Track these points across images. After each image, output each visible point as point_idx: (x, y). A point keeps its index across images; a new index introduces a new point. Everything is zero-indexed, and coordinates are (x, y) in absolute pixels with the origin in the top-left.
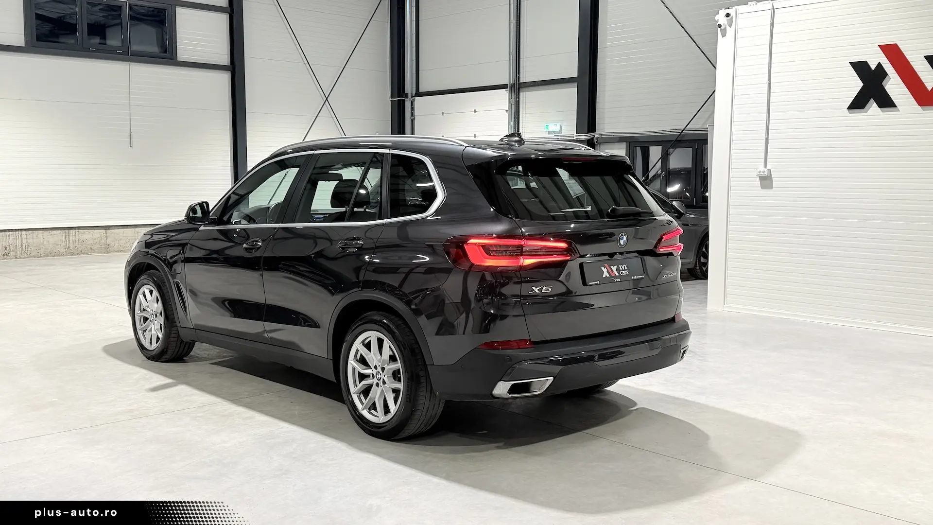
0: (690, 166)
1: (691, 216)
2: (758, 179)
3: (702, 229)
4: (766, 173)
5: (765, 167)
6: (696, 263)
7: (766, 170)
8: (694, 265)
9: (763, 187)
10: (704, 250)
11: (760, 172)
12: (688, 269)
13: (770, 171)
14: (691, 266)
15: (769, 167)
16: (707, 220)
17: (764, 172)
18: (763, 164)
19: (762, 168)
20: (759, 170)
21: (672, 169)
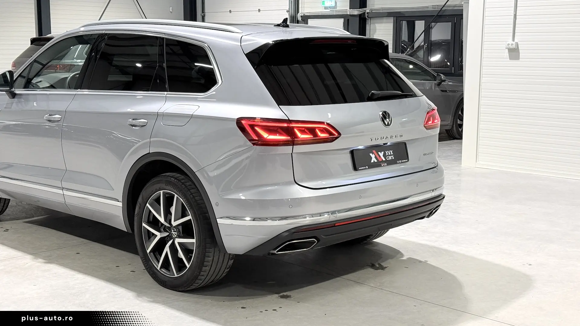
0: (449, 37)
1: (450, 83)
2: (507, 51)
3: (458, 95)
4: (514, 46)
5: (513, 40)
6: (453, 124)
7: (514, 43)
8: (451, 126)
9: (511, 58)
10: (460, 113)
11: (509, 44)
12: (446, 130)
13: (517, 44)
14: (448, 128)
15: (516, 40)
16: (462, 86)
17: (512, 44)
18: (511, 38)
19: (510, 42)
20: (508, 43)
21: (433, 41)
